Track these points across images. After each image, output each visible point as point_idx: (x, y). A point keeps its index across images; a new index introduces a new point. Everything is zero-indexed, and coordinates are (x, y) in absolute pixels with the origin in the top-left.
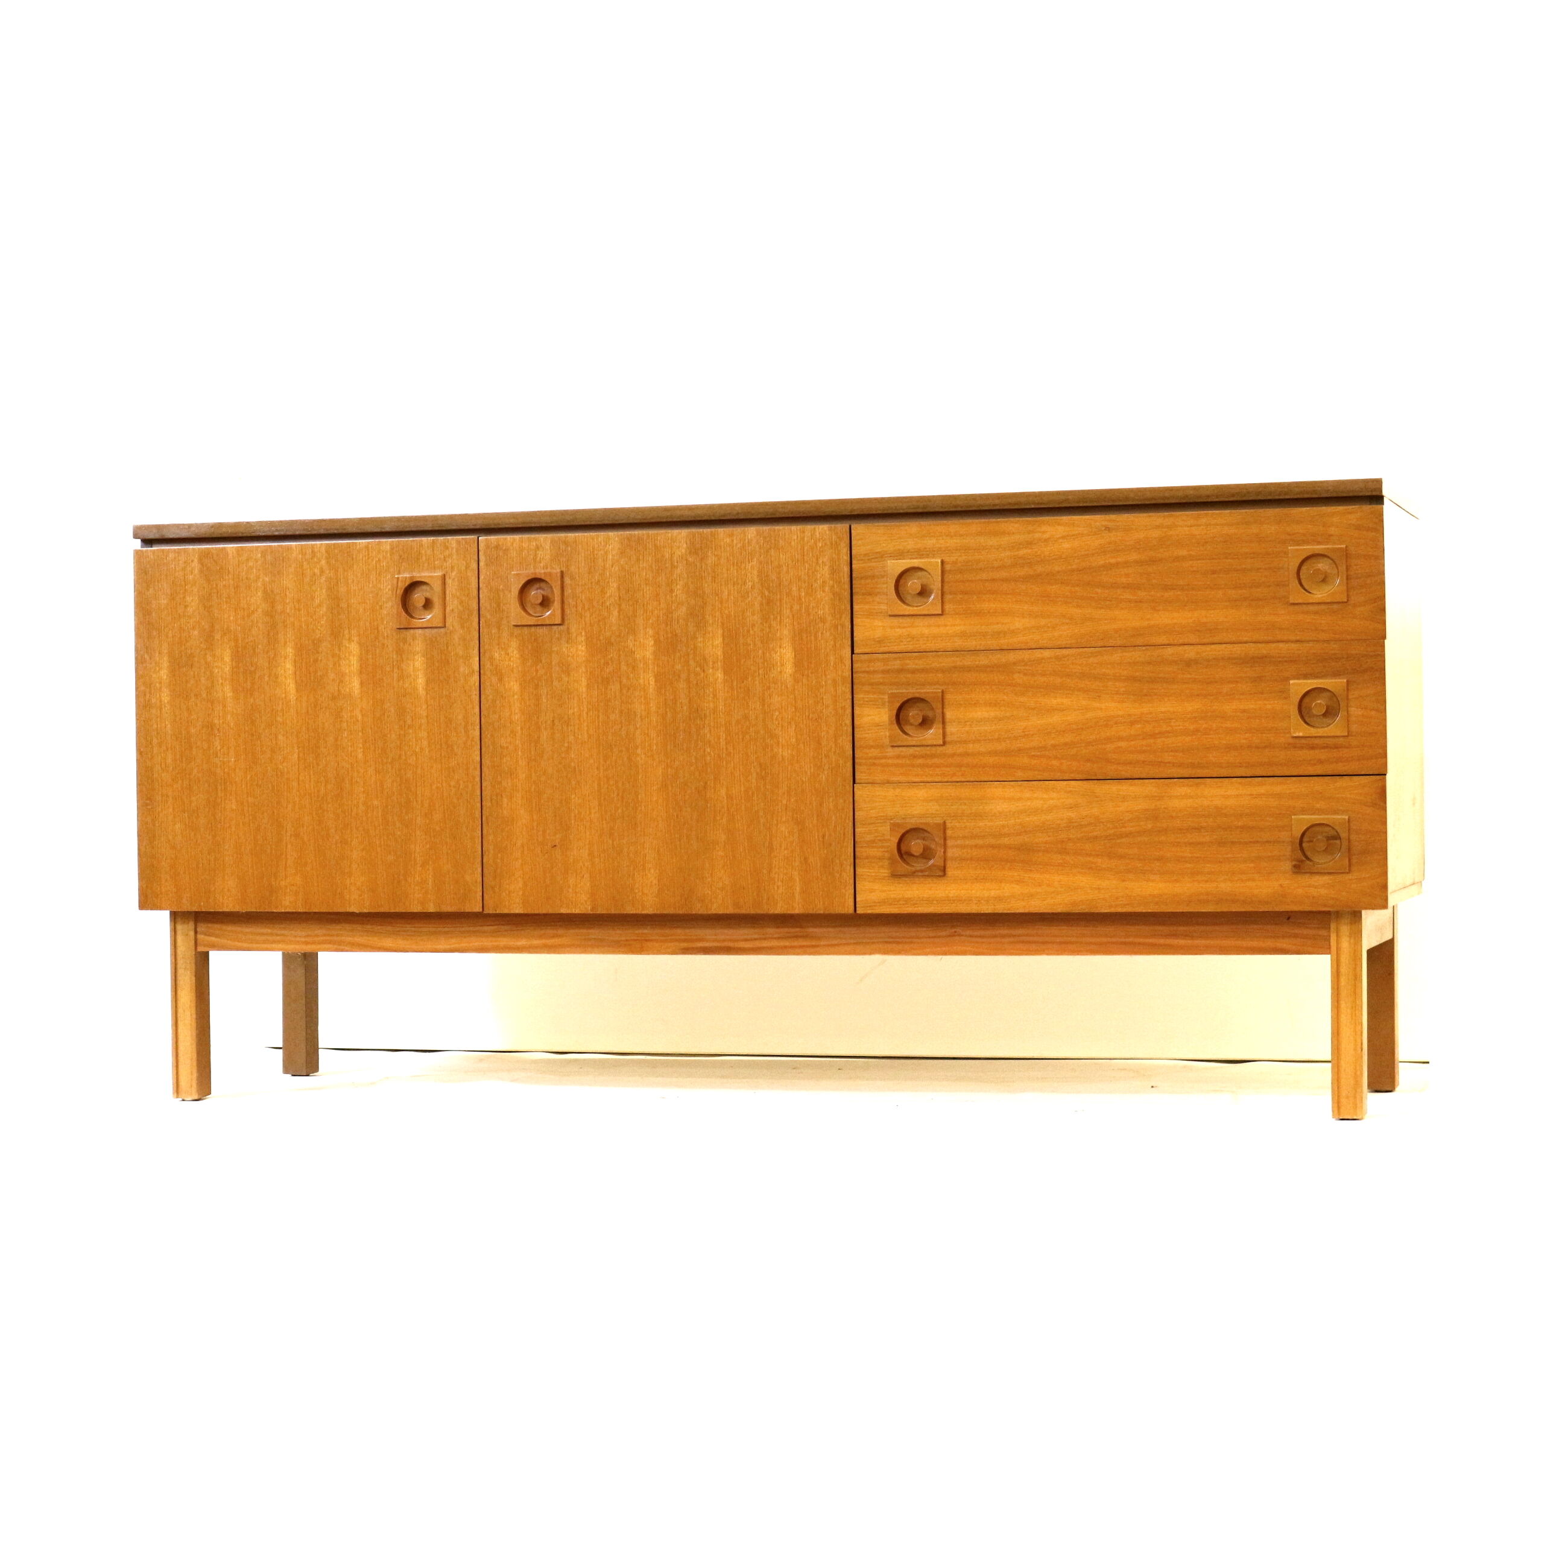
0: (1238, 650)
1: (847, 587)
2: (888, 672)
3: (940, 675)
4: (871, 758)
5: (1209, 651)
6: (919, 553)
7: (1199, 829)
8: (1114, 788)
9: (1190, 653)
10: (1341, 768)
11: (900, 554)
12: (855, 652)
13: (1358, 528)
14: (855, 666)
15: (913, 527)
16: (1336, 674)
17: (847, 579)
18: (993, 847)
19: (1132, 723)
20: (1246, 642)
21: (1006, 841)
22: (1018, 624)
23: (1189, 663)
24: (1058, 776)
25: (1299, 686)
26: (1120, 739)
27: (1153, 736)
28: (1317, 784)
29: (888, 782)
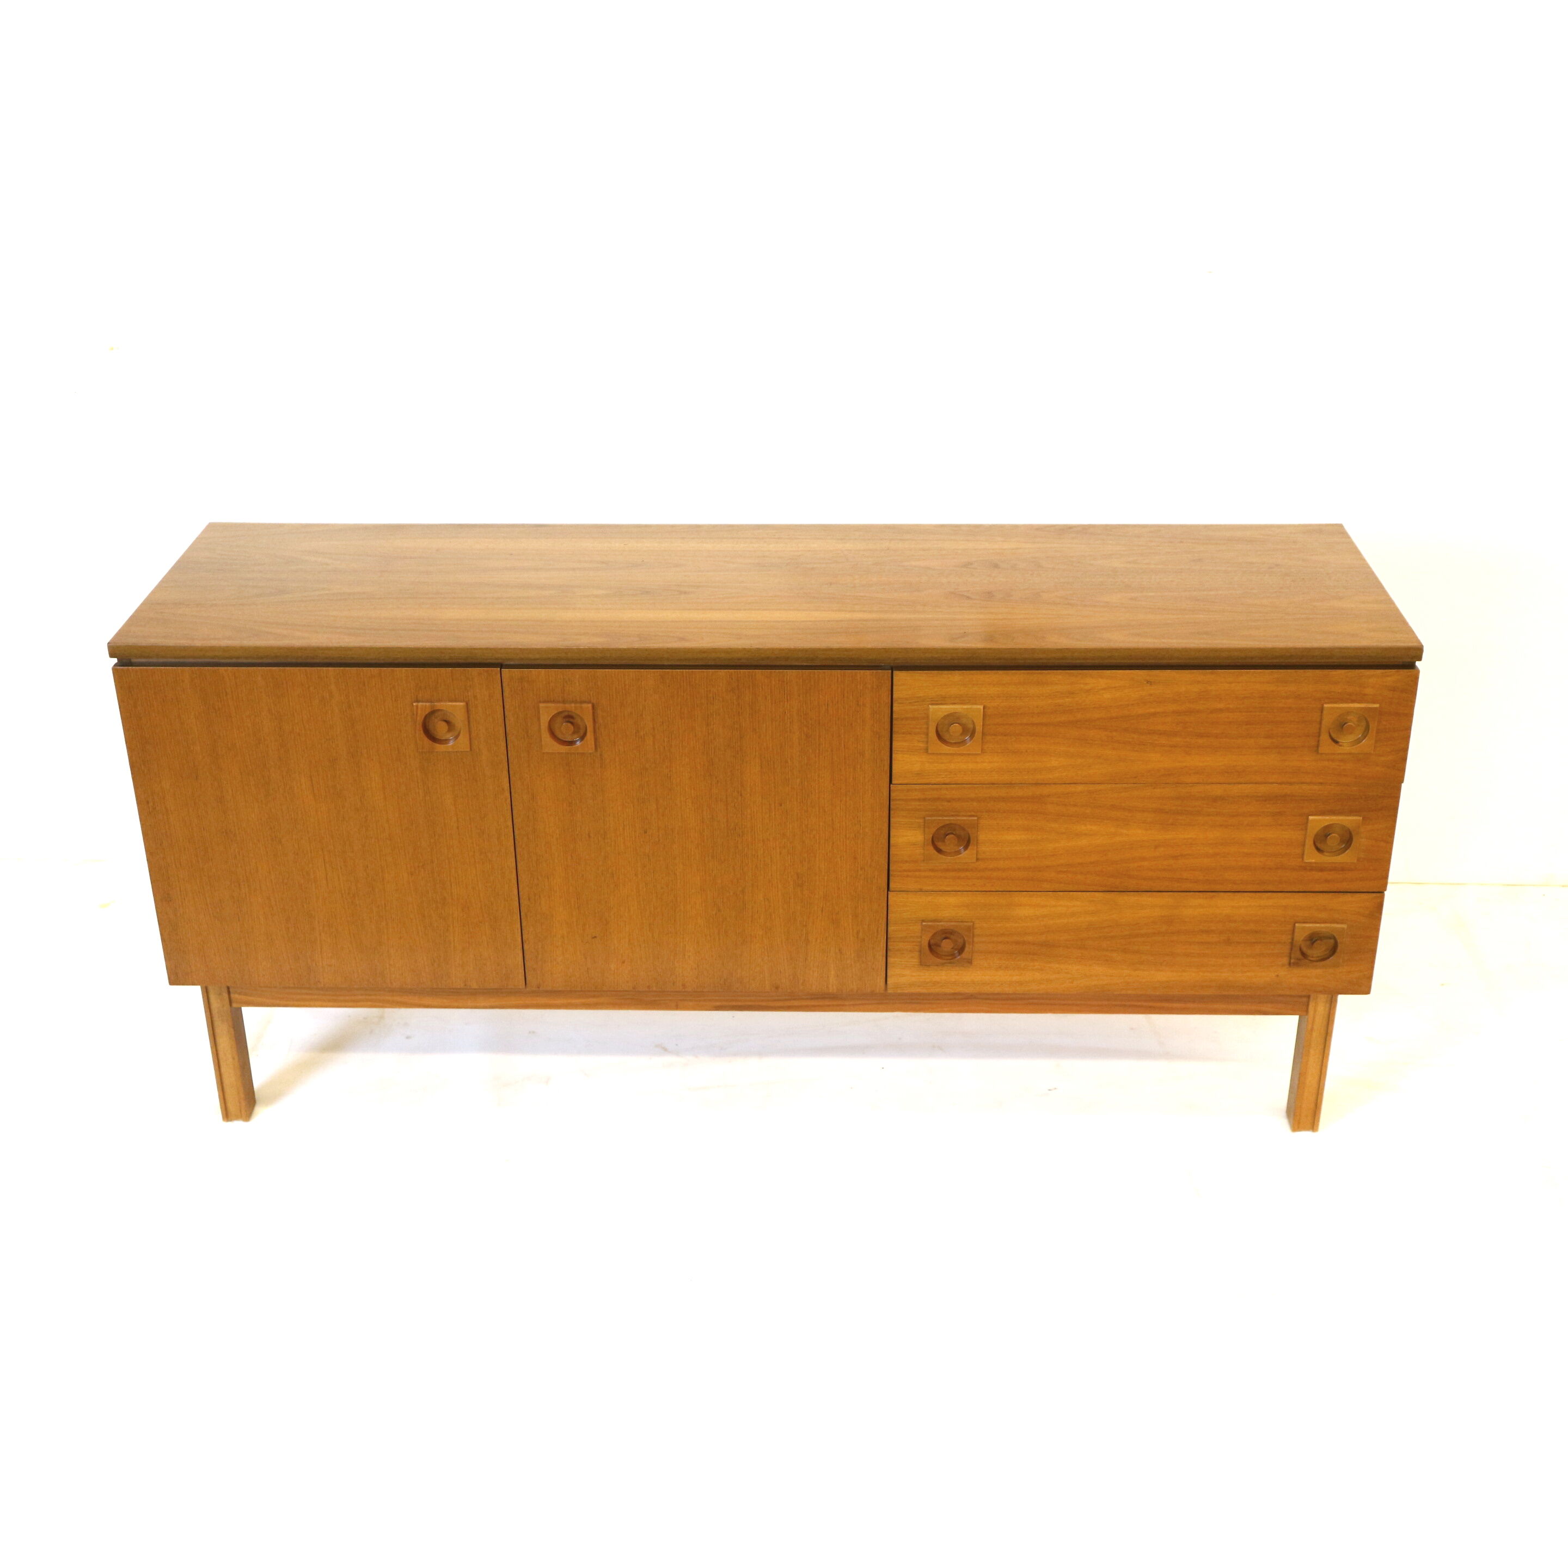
0: (1263, 789)
1: (888, 726)
2: (925, 800)
3: (975, 804)
4: (905, 871)
5: (1236, 790)
6: (962, 700)
7: (1208, 932)
8: (1133, 899)
9: (1218, 790)
10: (1344, 886)
11: (942, 700)
12: (893, 782)
13: (1394, 689)
14: (892, 794)
15: (957, 676)
16: (1351, 812)
17: (887, 719)
18: (1017, 943)
19: (1156, 847)
20: (1272, 783)
21: (1030, 938)
22: (1054, 762)
23: (1215, 799)
24: (1082, 888)
25: (1318, 822)
26: (1144, 859)
27: (1175, 857)
28: (1322, 900)
29: (921, 890)
